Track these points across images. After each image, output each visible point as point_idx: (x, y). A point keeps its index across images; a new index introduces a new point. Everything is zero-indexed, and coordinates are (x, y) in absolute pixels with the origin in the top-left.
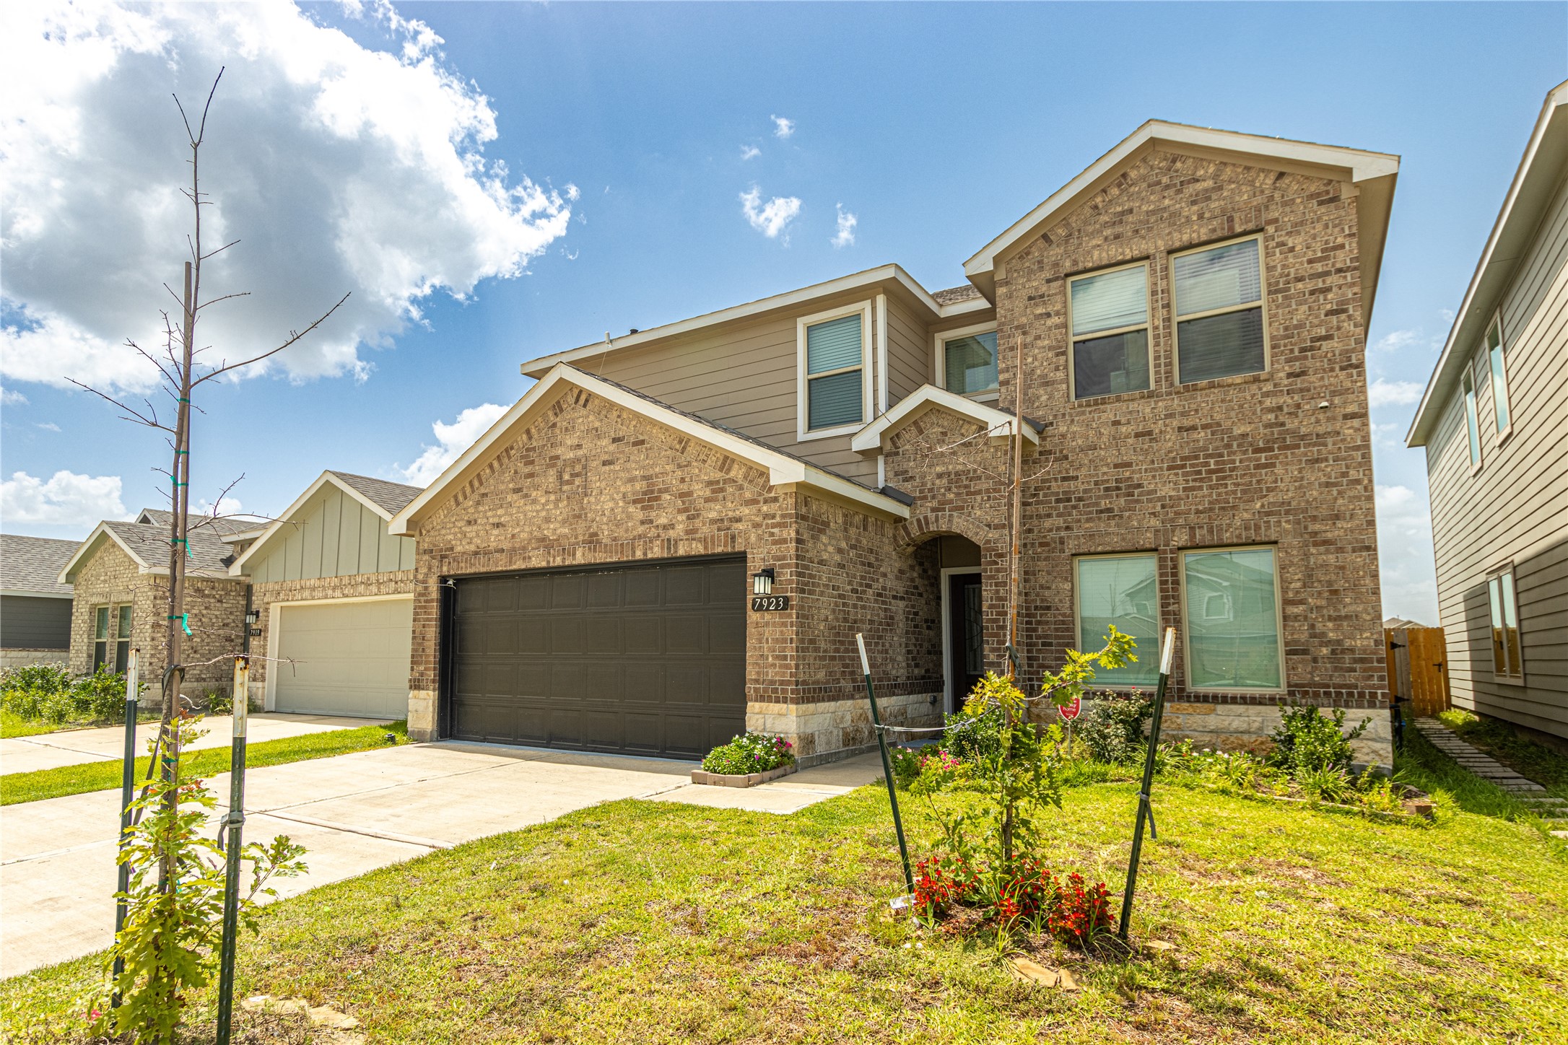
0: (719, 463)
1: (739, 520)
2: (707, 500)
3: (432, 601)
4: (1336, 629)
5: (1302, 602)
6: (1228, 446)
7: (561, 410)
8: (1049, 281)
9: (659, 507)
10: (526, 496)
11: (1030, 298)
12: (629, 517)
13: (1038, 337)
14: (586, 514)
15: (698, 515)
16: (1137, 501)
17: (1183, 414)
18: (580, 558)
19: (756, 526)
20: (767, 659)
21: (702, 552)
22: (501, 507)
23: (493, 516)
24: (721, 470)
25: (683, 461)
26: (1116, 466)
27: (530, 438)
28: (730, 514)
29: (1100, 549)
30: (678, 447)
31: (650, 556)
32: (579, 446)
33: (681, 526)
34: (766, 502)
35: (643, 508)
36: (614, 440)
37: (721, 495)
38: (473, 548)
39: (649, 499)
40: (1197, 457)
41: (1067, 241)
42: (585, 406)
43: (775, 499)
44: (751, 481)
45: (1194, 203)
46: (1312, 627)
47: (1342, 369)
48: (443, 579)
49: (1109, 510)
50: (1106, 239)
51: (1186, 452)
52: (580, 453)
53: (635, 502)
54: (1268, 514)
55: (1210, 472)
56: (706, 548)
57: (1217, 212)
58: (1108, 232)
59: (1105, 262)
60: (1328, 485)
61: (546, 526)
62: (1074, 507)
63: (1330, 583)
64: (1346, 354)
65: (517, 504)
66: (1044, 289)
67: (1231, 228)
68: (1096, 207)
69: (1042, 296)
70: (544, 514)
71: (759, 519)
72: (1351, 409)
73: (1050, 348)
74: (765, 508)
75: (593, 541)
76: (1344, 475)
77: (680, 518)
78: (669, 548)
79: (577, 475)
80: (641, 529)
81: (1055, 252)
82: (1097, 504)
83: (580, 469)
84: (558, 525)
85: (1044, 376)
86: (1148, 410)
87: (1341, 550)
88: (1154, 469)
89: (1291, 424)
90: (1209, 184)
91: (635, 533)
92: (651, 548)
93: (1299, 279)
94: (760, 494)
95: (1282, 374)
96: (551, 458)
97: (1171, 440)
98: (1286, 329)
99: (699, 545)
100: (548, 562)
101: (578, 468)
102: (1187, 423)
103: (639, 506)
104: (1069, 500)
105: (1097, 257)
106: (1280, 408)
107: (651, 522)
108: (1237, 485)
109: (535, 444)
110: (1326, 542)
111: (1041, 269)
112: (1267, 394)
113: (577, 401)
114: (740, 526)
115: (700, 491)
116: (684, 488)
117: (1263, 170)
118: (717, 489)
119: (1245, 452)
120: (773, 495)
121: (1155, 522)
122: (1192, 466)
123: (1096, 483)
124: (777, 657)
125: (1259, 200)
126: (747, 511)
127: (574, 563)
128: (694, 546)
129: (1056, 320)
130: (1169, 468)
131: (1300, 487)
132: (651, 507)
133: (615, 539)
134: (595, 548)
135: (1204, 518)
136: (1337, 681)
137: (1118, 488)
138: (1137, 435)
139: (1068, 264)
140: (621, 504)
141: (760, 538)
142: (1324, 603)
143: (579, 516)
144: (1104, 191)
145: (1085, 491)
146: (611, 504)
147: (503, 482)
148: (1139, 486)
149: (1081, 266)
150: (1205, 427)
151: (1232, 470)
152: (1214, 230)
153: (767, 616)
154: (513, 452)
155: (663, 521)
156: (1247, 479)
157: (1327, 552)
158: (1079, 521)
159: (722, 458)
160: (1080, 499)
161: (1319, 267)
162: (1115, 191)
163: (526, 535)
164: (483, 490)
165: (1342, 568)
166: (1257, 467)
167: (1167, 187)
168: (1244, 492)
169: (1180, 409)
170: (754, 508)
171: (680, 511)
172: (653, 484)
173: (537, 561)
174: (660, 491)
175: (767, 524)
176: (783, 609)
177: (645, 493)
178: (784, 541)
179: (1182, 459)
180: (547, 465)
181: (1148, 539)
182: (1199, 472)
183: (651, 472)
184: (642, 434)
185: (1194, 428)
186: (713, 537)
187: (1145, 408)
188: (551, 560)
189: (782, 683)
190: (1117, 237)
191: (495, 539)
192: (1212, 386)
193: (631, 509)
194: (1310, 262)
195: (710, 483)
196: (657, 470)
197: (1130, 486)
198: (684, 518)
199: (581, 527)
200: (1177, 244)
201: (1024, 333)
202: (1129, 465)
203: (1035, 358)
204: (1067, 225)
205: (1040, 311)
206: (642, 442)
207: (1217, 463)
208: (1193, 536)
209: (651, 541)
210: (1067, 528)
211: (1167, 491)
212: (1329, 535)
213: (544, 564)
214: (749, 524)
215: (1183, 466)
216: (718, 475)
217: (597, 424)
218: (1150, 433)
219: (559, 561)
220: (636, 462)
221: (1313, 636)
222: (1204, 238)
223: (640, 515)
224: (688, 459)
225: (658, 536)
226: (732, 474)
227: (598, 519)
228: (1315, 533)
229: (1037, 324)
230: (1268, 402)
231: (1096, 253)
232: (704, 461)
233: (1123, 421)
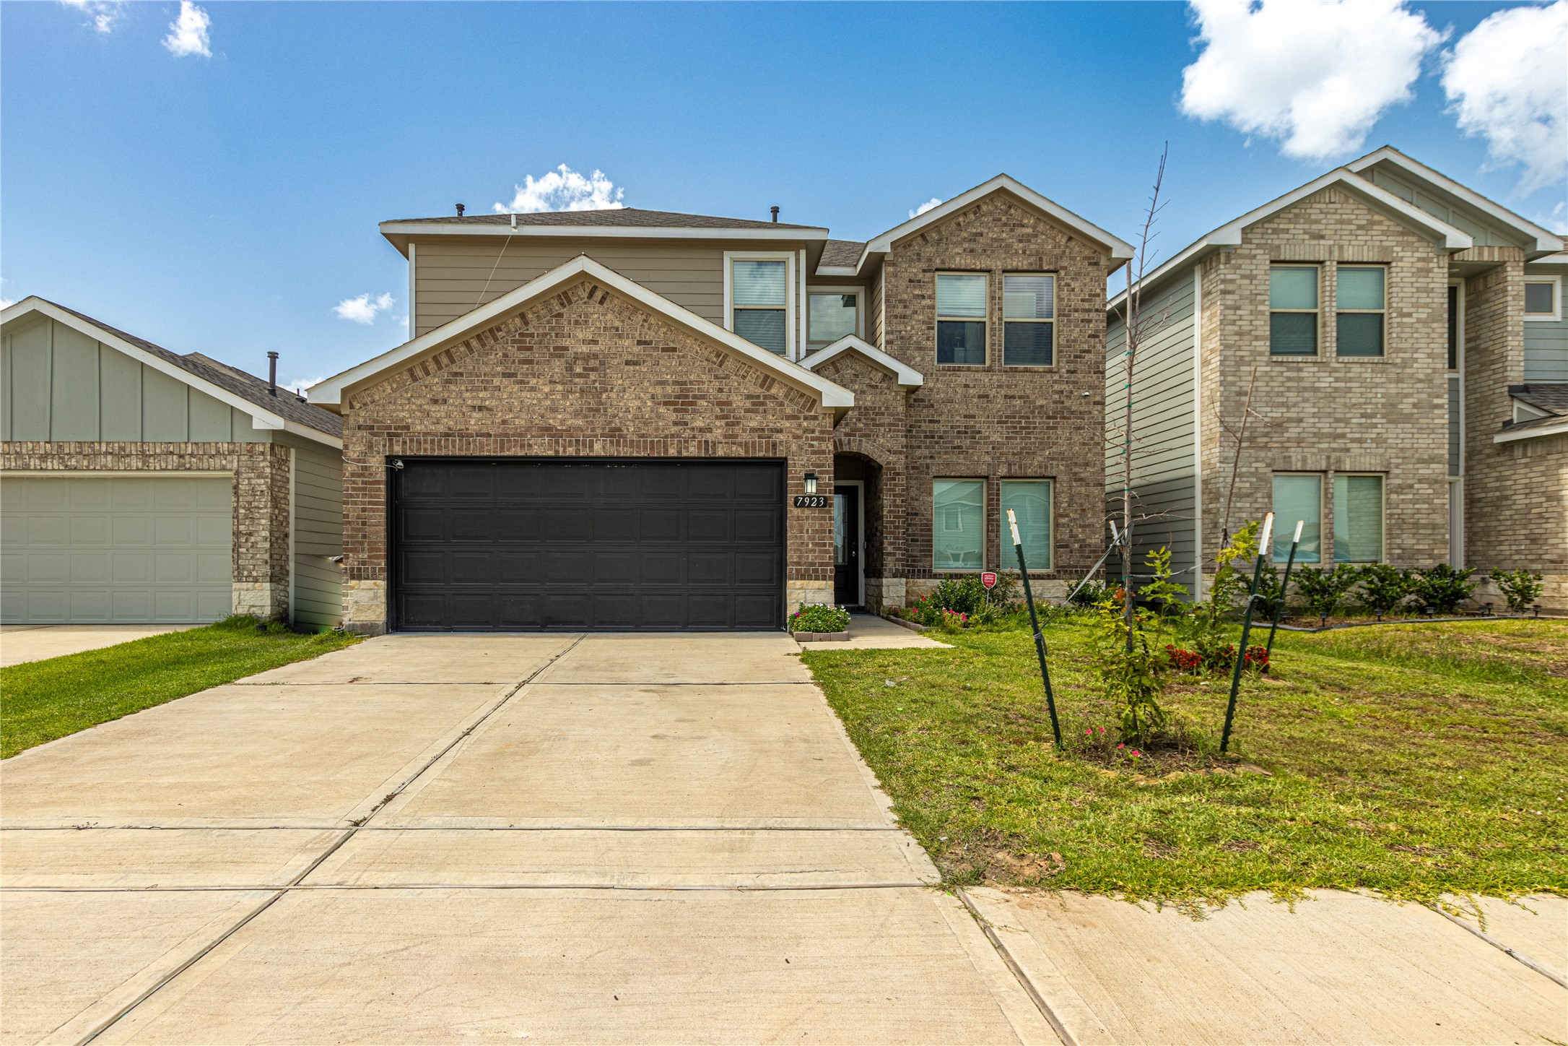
0: (760, 381)
1: (780, 431)
2: (747, 411)
3: (378, 482)
4: (1083, 532)
5: (1067, 516)
6: (1033, 412)
7: (570, 302)
8: (924, 271)
9: (694, 411)
10: (522, 382)
11: (911, 281)
12: (659, 416)
13: (915, 312)
14: (605, 410)
15: (738, 423)
16: (978, 443)
17: (1009, 387)
18: (598, 450)
19: (797, 437)
20: (807, 545)
21: (743, 455)
22: (485, 389)
23: (473, 398)
24: (762, 386)
25: (720, 373)
26: (965, 417)
27: (526, 323)
28: (771, 425)
29: (953, 474)
30: (715, 359)
31: (685, 454)
32: (595, 342)
33: (719, 431)
34: (806, 418)
35: (675, 411)
36: (639, 343)
37: (761, 408)
38: (441, 428)
39: (683, 402)
40: (1014, 417)
41: (938, 244)
42: (601, 302)
43: (815, 418)
44: (791, 400)
45: (1020, 241)
46: (1071, 531)
47: (1095, 373)
48: (390, 459)
49: (959, 447)
50: (965, 250)
51: (1009, 413)
52: (595, 348)
53: (666, 404)
54: (1053, 459)
55: (1022, 428)
56: (747, 452)
57: (1034, 251)
58: (966, 245)
59: (963, 267)
60: (1084, 444)
61: (553, 415)
62: (937, 443)
63: (1081, 505)
64: (1097, 363)
65: (509, 389)
66: (920, 276)
67: (1041, 265)
68: (959, 224)
69: (919, 281)
70: (548, 403)
71: (799, 432)
72: (1098, 398)
73: (924, 322)
74: (805, 424)
75: (615, 434)
76: (1092, 439)
77: (718, 423)
78: (707, 449)
79: (593, 369)
80: (674, 429)
81: (929, 250)
82: (952, 442)
83: (595, 364)
84: (568, 416)
85: (918, 343)
86: (987, 380)
87: (1088, 485)
88: (989, 422)
89: (1067, 403)
90: (1030, 231)
91: (667, 432)
92: (687, 448)
93: (1076, 311)
94: (800, 412)
95: (1064, 370)
96: (556, 348)
97: (1000, 403)
98: (1068, 341)
99: (739, 449)
100: (557, 451)
101: (592, 363)
102: (1010, 393)
103: (672, 408)
104: (933, 437)
105: (958, 262)
106: (1062, 392)
107: (686, 424)
108: (1036, 438)
109: (531, 330)
110: (1081, 480)
111: (919, 260)
112: (1055, 382)
113: (591, 295)
114: (781, 436)
115: (738, 402)
116: (723, 397)
117: (1061, 232)
118: (757, 403)
119: (1042, 418)
120: (812, 413)
121: (988, 458)
122: (1012, 422)
123: (952, 427)
124: (817, 544)
125: (1057, 251)
126: (788, 425)
127: (591, 454)
128: (734, 449)
129: (927, 302)
130: (998, 422)
131: (1070, 444)
132: (687, 411)
133: (643, 436)
134: (618, 442)
135: (1017, 458)
136: (1082, 563)
137: (966, 433)
138: (980, 397)
139: (938, 261)
140: (649, 403)
141: (801, 448)
142: (1077, 516)
143: (598, 410)
144: (965, 214)
145: (944, 432)
146: (637, 403)
147: (486, 364)
148: (979, 432)
149: (947, 266)
150: (1020, 397)
151: (1034, 428)
152: (1031, 264)
153: (807, 512)
154: (500, 334)
155: (699, 423)
156: (1042, 435)
157: (1081, 486)
158: (939, 453)
159: (762, 377)
160: (941, 437)
161: (1087, 306)
162: (972, 217)
163: (523, 422)
164: (455, 369)
165: (1088, 496)
166: (1048, 428)
167: (1005, 225)
168: (1040, 443)
169: (1006, 383)
170: (794, 423)
171: (717, 417)
172: (688, 390)
173: (541, 448)
174: (695, 397)
175: (807, 438)
176: (823, 506)
177: (678, 397)
178: (823, 452)
179: (1006, 417)
180: (551, 355)
181: (983, 470)
182: (1015, 427)
183: (685, 379)
184: (673, 342)
185: (1013, 397)
186: (754, 443)
187: (985, 378)
188: (561, 449)
189: (821, 564)
190: (972, 251)
191: (475, 421)
192: (1026, 370)
193: (662, 410)
194: (1082, 300)
195: (749, 397)
196: (692, 377)
197: (973, 432)
198: (723, 424)
199: (599, 421)
200: (1009, 267)
201: (905, 307)
202: (973, 417)
203: (913, 328)
204: (939, 232)
205: (917, 292)
206: (674, 350)
207: (1026, 423)
208: (1010, 470)
209: (686, 442)
210: (932, 457)
211: (996, 438)
212: (1083, 475)
213: (551, 453)
214: (791, 435)
215: (1006, 422)
216: (759, 391)
217: (617, 324)
218: (987, 396)
219: (571, 451)
220: (668, 368)
221: (1071, 537)
222: (1025, 268)
223: (674, 417)
224: (726, 372)
225: (694, 437)
226: (773, 391)
227: (621, 415)
228: (1076, 474)
229: (915, 302)
230: (1056, 387)
231: (958, 259)
232: (744, 377)
233: (971, 385)
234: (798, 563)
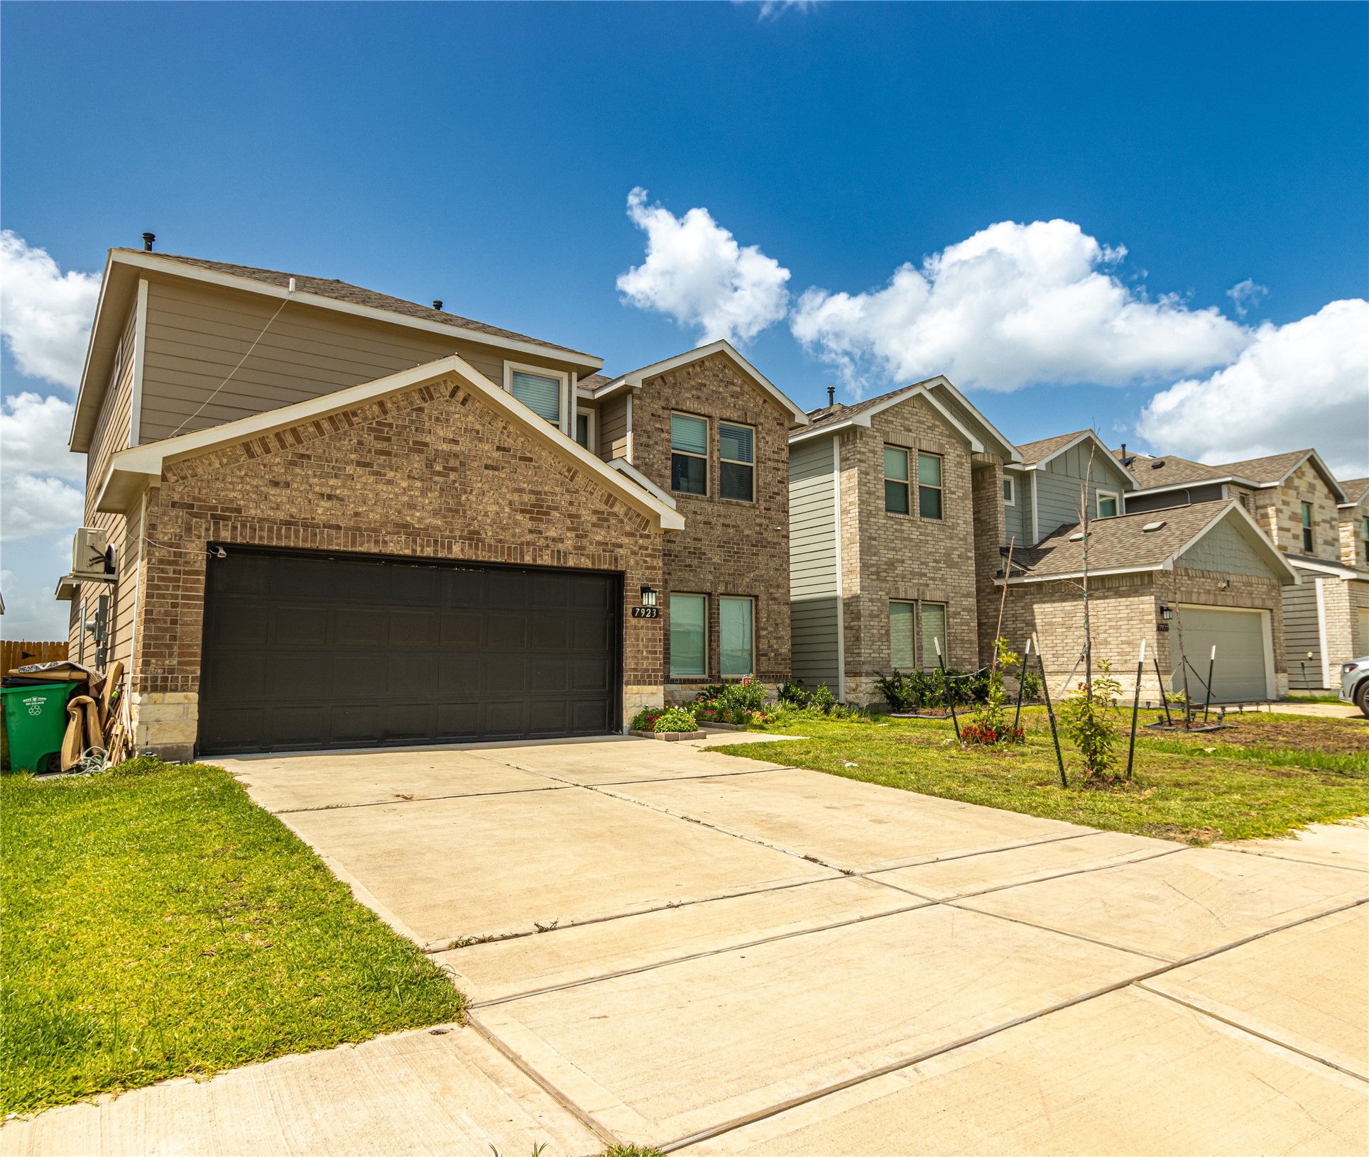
0: (605, 498)
1: (620, 546)
2: (594, 525)
3: (197, 573)
4: (777, 643)
5: (766, 629)
6: (742, 540)
7: (432, 398)
8: (663, 408)
9: (549, 521)
10: (378, 473)
11: (653, 415)
12: (516, 523)
13: (656, 443)
14: (464, 512)
15: (586, 536)
16: (703, 563)
17: (725, 516)
18: (457, 552)
19: (634, 553)
20: (642, 653)
21: (590, 566)
22: (336, 476)
23: (321, 485)
24: (606, 503)
25: (571, 486)
26: (695, 539)
27: (385, 412)
28: (614, 540)
29: (685, 589)
30: (567, 474)
31: (539, 562)
32: (455, 442)
33: (570, 542)
34: (641, 536)
35: (531, 519)
36: (499, 449)
37: (605, 524)
38: (281, 515)
39: (538, 511)
40: (729, 543)
41: (674, 387)
42: (464, 402)
43: (648, 537)
44: (630, 519)
45: (732, 396)
46: (769, 642)
47: (783, 512)
48: (212, 546)
49: (690, 566)
50: (693, 396)
51: (725, 539)
52: (456, 448)
53: (522, 511)
54: (756, 580)
55: (735, 553)
56: (593, 564)
57: (741, 407)
58: (694, 392)
59: (692, 410)
60: (776, 569)
61: (410, 512)
62: (673, 561)
63: (775, 620)
64: (783, 504)
65: (363, 479)
66: (660, 412)
67: (746, 419)
68: (689, 374)
69: (659, 416)
70: (406, 499)
71: (636, 549)
72: (784, 533)
73: (663, 453)
74: (641, 541)
75: (473, 537)
76: (781, 565)
77: (569, 535)
78: (559, 559)
79: (453, 469)
80: (529, 537)
81: (667, 391)
82: (684, 561)
83: (455, 465)
84: (426, 515)
85: (659, 470)
86: (710, 509)
87: (779, 604)
88: (712, 546)
89: (765, 535)
90: (738, 389)
91: (523, 539)
92: (541, 556)
93: (770, 460)
94: (637, 530)
95: (762, 507)
96: (415, 443)
97: (719, 530)
98: (764, 483)
99: (587, 560)
100: (414, 551)
101: (453, 463)
102: (727, 522)
103: (528, 516)
104: (670, 555)
105: (689, 405)
106: (761, 525)
107: (540, 533)
108: (745, 562)
109: (390, 420)
110: (775, 599)
111: (659, 398)
112: (757, 516)
113: (453, 394)
114: (621, 551)
115: (586, 516)
116: (573, 510)
117: (759, 394)
118: (602, 519)
119: (748, 545)
120: (646, 532)
121: (711, 577)
122: (728, 547)
123: (685, 548)
124: (650, 652)
125: (756, 410)
126: (627, 541)
127: (450, 556)
128: (582, 560)
129: (665, 435)
130: (718, 546)
131: (767, 569)
132: (541, 520)
133: (500, 541)
134: (477, 546)
135: (731, 578)
136: (776, 669)
137: (695, 553)
138: (705, 523)
139: (674, 402)
140: (507, 510)
141: (637, 563)
142: (772, 629)
143: (457, 511)
144: (693, 366)
145: (679, 551)
146: (495, 508)
147: (339, 449)
148: (704, 554)
149: (680, 407)
150: (733, 526)
151: (743, 553)
152: (739, 417)
153: (642, 622)
154: (355, 419)
155: (552, 533)
156: (748, 560)
157: (775, 604)
158: (675, 570)
159: (606, 495)
160: (676, 556)
161: (776, 456)
162: (698, 369)
163: (378, 517)
164: (301, 450)
165: (779, 613)
166: (753, 554)
167: (721, 381)
168: (748, 567)
169: (723, 513)
170: (632, 540)
171: (569, 529)
172: (543, 500)
173: (397, 546)
174: (549, 507)
175: (642, 554)
176: (656, 617)
177: (534, 506)
178: (654, 568)
179: (724, 542)
180: (410, 449)
181: (707, 587)
182: (730, 552)
183: (540, 489)
184: (530, 452)
185: (728, 526)
186: (599, 555)
187: (709, 507)
188: (419, 549)
189: (654, 670)
190: (698, 398)
191: (322, 511)
192: (737, 504)
193: (519, 517)
194: (774, 452)
195: (595, 512)
196: (546, 488)
197: (700, 553)
198: (573, 535)
199: (458, 523)
200: (725, 417)
201: (649, 437)
202: (700, 540)
203: (654, 457)
204: (674, 377)
205: (658, 426)
206: (530, 460)
207: (737, 548)
208: (726, 587)
209: (541, 550)
210: (669, 574)
211: (716, 559)
212: (776, 595)
213: (408, 552)
214: (629, 551)
215: (724, 547)
216: (603, 507)
217: (478, 427)
218: (710, 523)
219: (429, 552)
220: (525, 477)
221: (769, 647)
222: (736, 419)
223: (529, 525)
224: (577, 487)
225: (547, 546)
226: (616, 509)
227: (480, 518)
228: (771, 594)
229: (657, 434)
230: (758, 520)
231: (688, 403)
232: (591, 493)
233: (699, 513)
234: (635, 670)
